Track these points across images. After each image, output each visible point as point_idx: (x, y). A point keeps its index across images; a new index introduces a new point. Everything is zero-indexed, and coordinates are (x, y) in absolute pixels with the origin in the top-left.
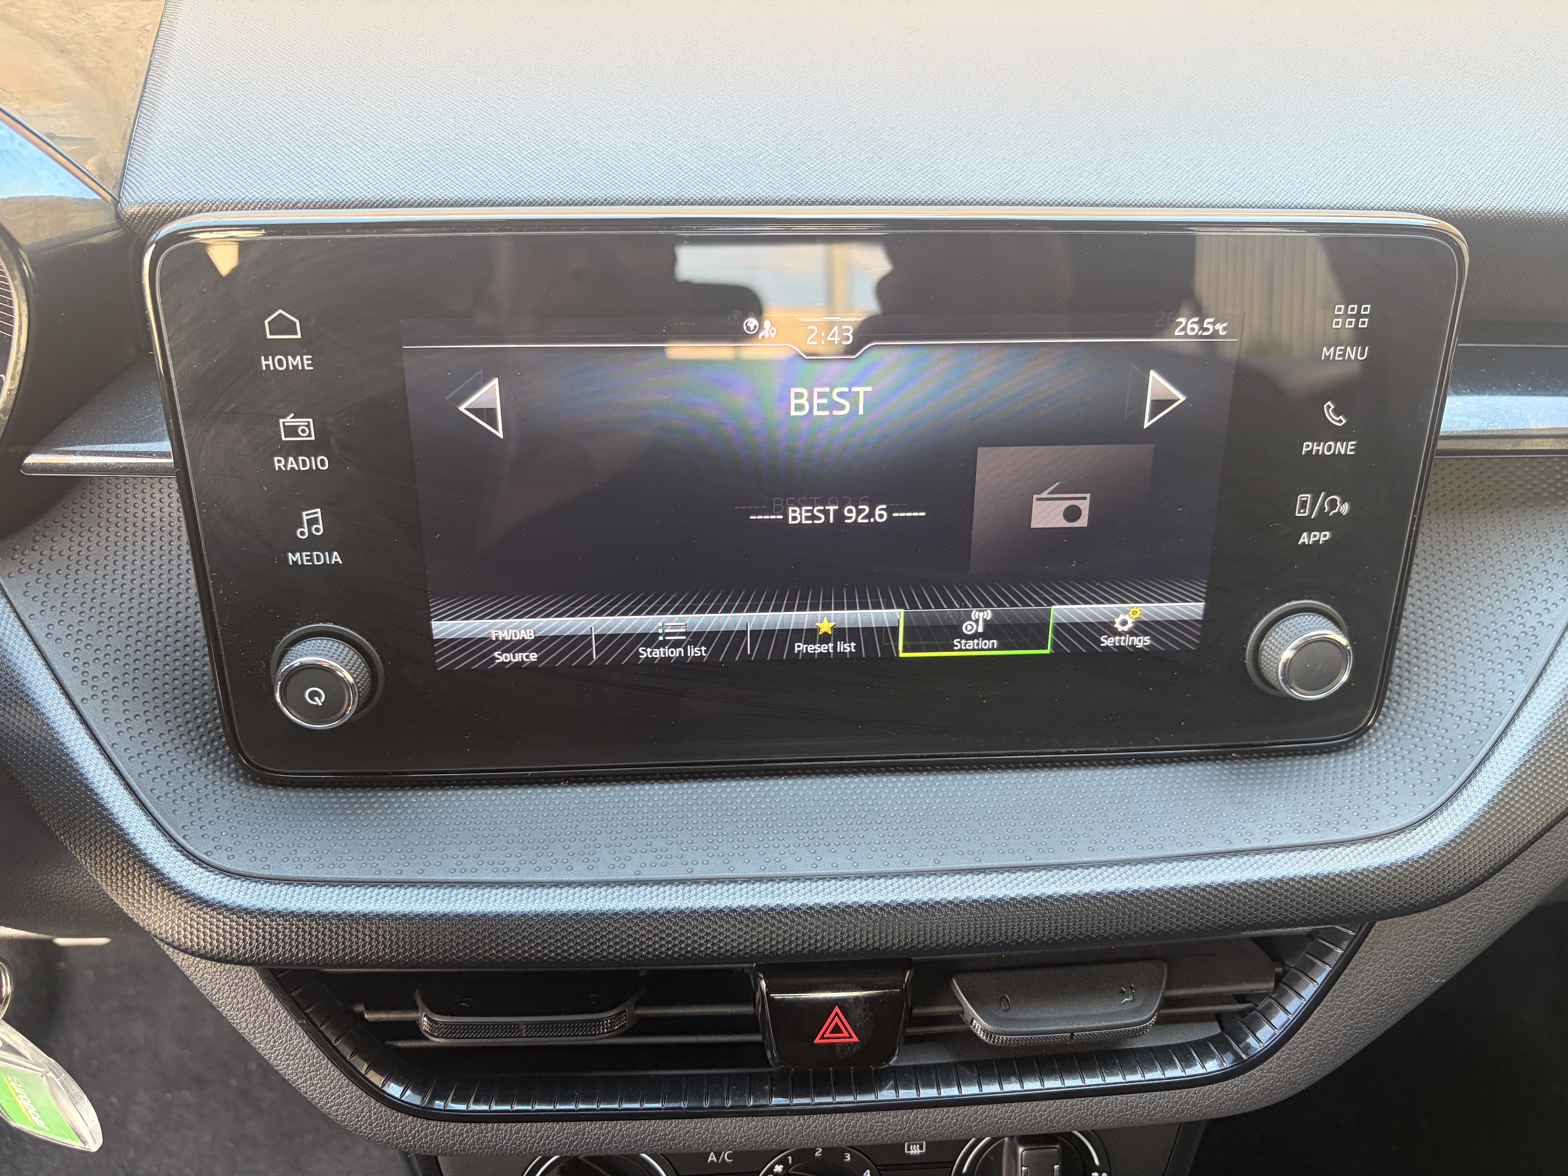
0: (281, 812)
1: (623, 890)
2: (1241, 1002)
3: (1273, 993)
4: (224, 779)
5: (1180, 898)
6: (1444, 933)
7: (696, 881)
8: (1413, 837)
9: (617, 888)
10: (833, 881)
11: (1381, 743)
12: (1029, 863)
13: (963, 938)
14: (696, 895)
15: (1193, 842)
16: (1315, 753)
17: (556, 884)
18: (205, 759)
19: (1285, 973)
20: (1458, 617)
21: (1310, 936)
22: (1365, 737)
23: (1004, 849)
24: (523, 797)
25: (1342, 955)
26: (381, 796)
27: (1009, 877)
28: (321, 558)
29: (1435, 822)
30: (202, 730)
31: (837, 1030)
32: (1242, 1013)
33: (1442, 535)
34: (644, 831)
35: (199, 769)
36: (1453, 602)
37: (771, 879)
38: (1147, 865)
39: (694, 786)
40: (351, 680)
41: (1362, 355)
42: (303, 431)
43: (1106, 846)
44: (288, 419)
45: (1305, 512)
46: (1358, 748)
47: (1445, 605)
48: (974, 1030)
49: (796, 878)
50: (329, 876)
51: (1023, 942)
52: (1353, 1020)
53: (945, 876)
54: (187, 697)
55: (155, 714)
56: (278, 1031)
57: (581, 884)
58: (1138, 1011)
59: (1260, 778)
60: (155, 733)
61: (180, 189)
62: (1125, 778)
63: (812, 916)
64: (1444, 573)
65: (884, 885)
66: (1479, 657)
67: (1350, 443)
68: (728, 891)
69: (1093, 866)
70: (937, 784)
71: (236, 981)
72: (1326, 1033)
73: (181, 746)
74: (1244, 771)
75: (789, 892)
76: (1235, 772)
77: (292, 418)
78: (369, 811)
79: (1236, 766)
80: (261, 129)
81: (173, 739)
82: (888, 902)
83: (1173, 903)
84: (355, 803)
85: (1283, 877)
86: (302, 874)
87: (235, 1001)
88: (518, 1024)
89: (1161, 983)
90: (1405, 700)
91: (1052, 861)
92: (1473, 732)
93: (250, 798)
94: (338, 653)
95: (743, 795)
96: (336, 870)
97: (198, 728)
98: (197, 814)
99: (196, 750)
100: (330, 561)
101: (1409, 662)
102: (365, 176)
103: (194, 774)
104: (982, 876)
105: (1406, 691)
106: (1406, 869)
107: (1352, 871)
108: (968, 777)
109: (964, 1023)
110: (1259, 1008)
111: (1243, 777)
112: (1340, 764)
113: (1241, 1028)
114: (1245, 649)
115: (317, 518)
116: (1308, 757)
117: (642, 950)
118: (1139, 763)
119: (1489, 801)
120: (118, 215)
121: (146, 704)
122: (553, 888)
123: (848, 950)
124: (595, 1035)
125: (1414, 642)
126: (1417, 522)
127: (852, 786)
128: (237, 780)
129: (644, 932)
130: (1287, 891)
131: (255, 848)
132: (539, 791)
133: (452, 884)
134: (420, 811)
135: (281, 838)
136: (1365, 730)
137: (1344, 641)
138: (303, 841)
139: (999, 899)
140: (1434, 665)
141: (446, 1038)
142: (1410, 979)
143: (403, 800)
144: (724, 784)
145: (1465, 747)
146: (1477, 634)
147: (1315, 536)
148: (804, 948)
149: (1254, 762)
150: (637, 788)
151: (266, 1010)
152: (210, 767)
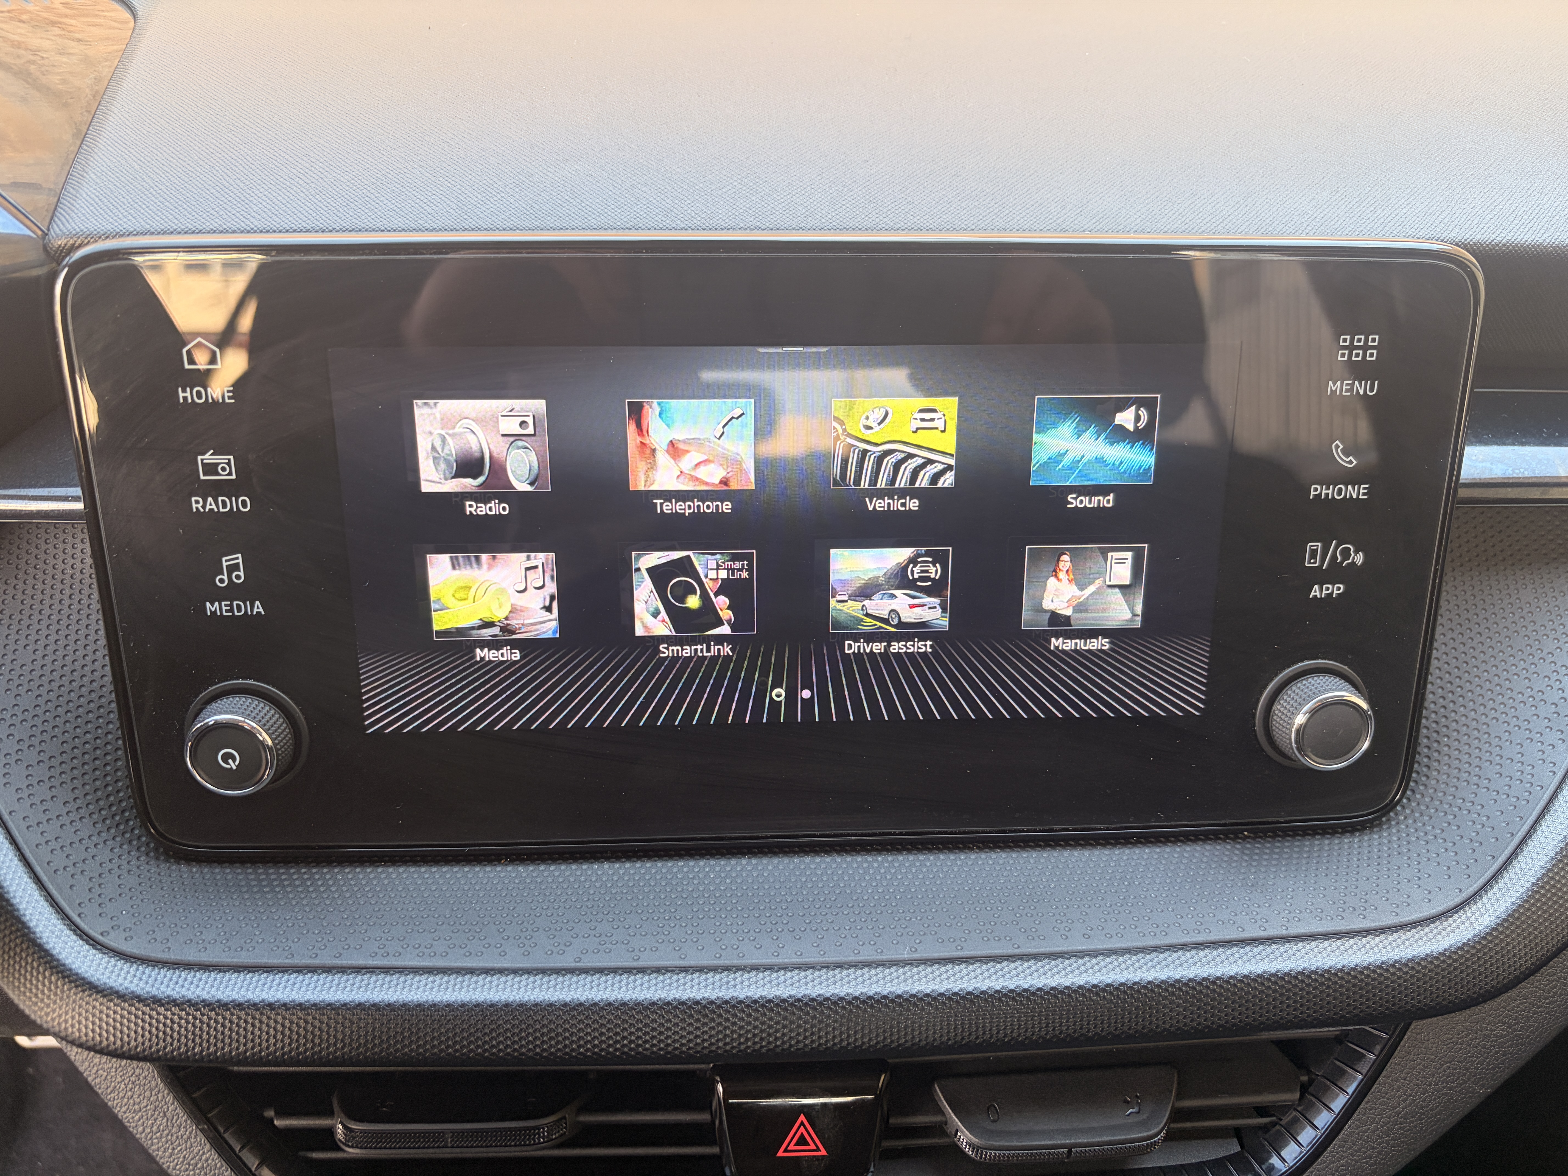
0: (191, 889)
1: (560, 979)
2: (1262, 1116)
3: (1299, 1105)
4: (132, 853)
5: (1187, 992)
6: (1488, 1036)
7: (642, 970)
8: (1450, 926)
9: (555, 976)
10: (796, 971)
11: (1410, 821)
12: (1017, 951)
13: (941, 1036)
14: (641, 985)
15: (1202, 928)
16: (1337, 832)
17: (488, 971)
18: (113, 831)
19: (1311, 1082)
20: (1490, 682)
21: (1339, 1040)
22: (1392, 814)
23: (989, 936)
24: (459, 875)
25: (1376, 1060)
26: (305, 873)
27: (994, 967)
28: (241, 608)
29: (1474, 908)
30: (112, 798)
31: (802, 1141)
32: (1265, 1128)
33: (1469, 593)
34: (589, 914)
35: (105, 842)
36: (1483, 667)
37: (727, 969)
38: (1149, 954)
39: (648, 865)
40: (270, 743)
41: (1372, 390)
42: (223, 469)
43: (1104, 932)
44: (207, 456)
45: (1315, 563)
46: (1385, 827)
47: (1475, 669)
48: (959, 1143)
49: (755, 968)
50: (235, 961)
51: (1009, 1042)
52: (1388, 1135)
53: (923, 966)
54: (97, 762)
55: (61, 781)
56: (177, 1137)
57: (515, 972)
58: (1143, 1124)
59: (1275, 859)
60: (59, 802)
61: (111, 220)
62: (1125, 858)
63: (771, 1010)
64: (1472, 635)
65: (853, 976)
66: (1515, 726)
67: (1362, 486)
68: (677, 981)
69: (1089, 955)
70: (918, 864)
71: (133, 1079)
72: (1359, 1150)
73: (87, 816)
74: (1257, 851)
75: (746, 983)
76: (1247, 852)
77: (212, 455)
78: (289, 889)
79: (1248, 846)
80: (201, 163)
81: (79, 808)
82: (857, 994)
83: (1179, 998)
84: (275, 880)
85: (1304, 969)
86: (204, 958)
87: (131, 1101)
88: (443, 1132)
89: (1171, 1092)
90: (1435, 773)
91: (1042, 950)
92: (1512, 808)
93: (159, 874)
94: (256, 711)
95: (701, 876)
96: (244, 953)
97: (108, 796)
98: (97, 890)
99: (104, 820)
100: (252, 610)
101: (1437, 732)
102: (306, 207)
103: (99, 847)
104: (963, 966)
105: (1436, 764)
106: (1444, 961)
107: (1383, 963)
108: (952, 857)
109: (948, 1136)
110: (1283, 1123)
111: (1256, 857)
112: (1365, 844)
113: (1264, 1146)
114: (1255, 714)
115: (238, 563)
116: (1329, 836)
117: (580, 1046)
118: (1141, 843)
119: (1533, 884)
120: (45, 248)
121: (52, 770)
122: (483, 976)
123: (812, 1049)
124: (529, 1145)
125: (1442, 710)
126: (1440, 574)
127: (823, 866)
128: (147, 854)
129: (582, 1026)
130: (1309, 985)
131: (156, 929)
132: (477, 869)
133: (371, 970)
134: (344, 889)
135: (186, 917)
136: (1392, 806)
137: (1364, 705)
138: (210, 921)
139: (983, 992)
140: (1465, 734)
141: (361, 1148)
142: (1451, 1089)
143: (328, 877)
144: (681, 864)
145: (1504, 824)
146: (1511, 701)
147: (1328, 589)
148: (762, 1047)
149: (1269, 842)
150: (585, 867)
151: (165, 1113)
152: (118, 839)
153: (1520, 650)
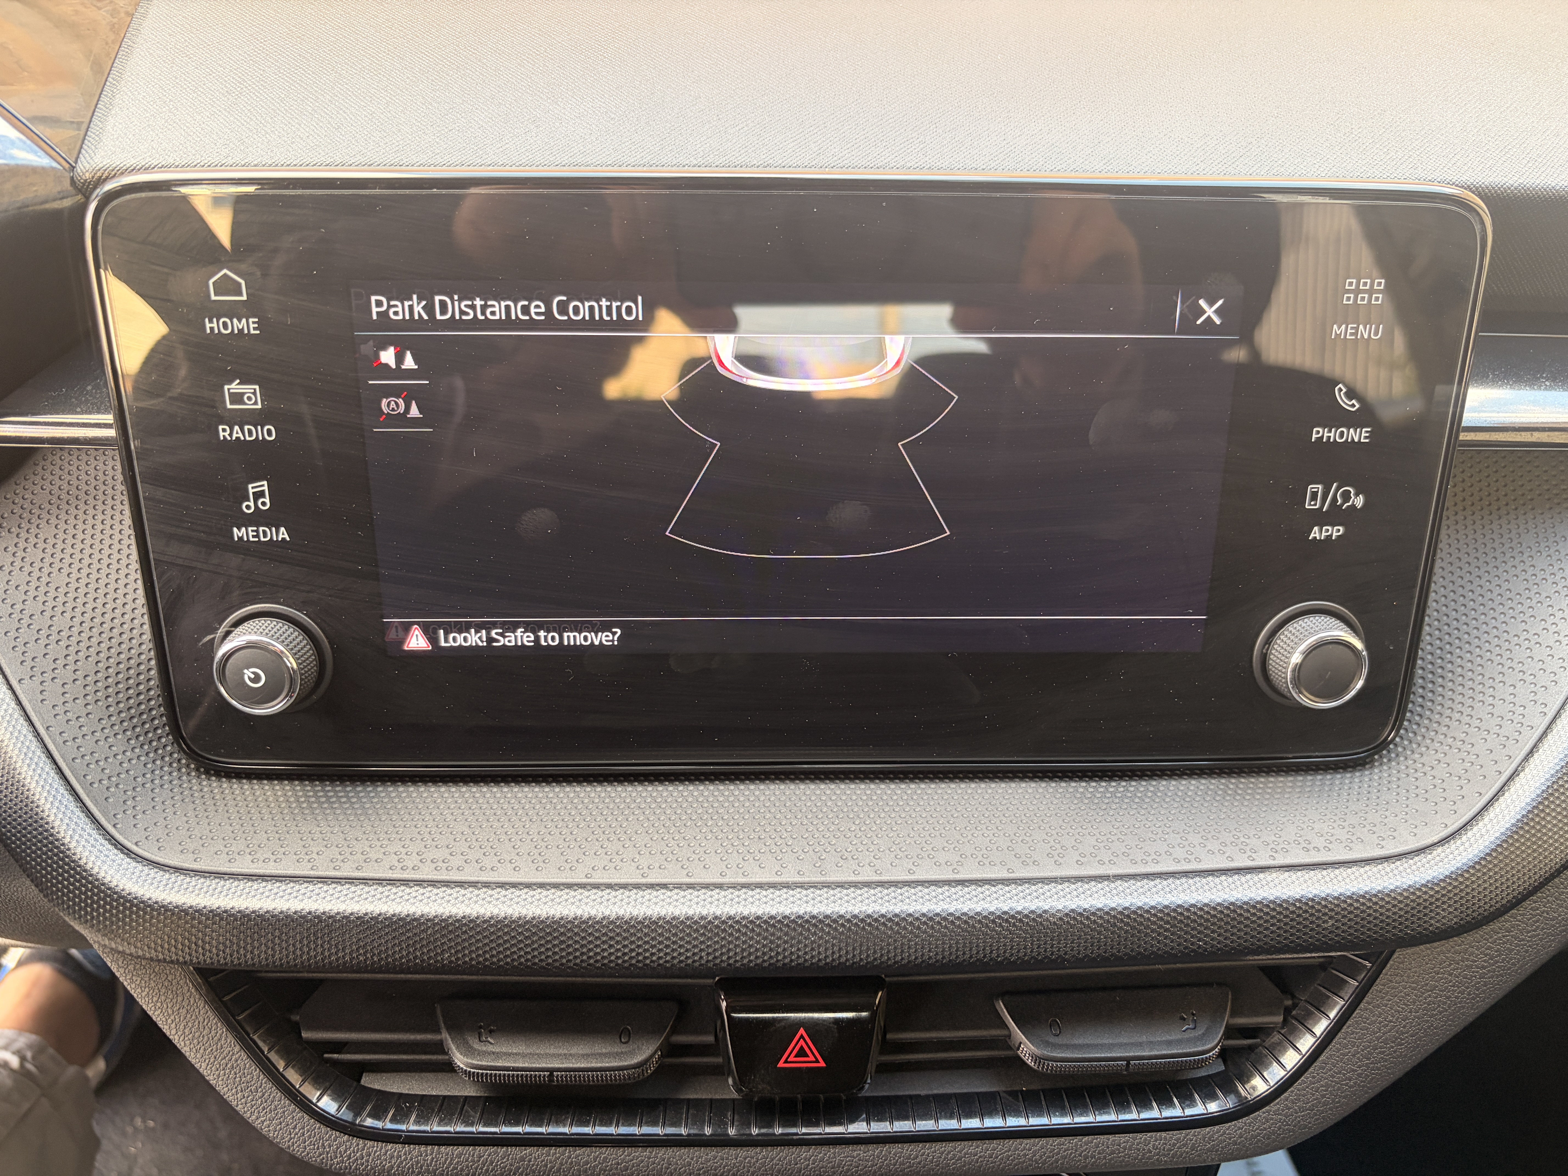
0: (221, 804)
1: (572, 893)
2: (1246, 1037)
4: (165, 769)
5: (1175, 917)
7: (650, 887)
8: (1435, 858)
9: (567, 891)
10: (798, 890)
11: (1402, 759)
12: (1012, 876)
13: (937, 954)
14: (650, 901)
18: (146, 747)
19: (1295, 1006)
23: (985, 861)
24: (476, 795)
25: (1358, 987)
27: (988, 890)
28: (267, 534)
29: (1458, 843)
31: (802, 1053)
32: (1247, 1050)
35: (138, 757)
37: (731, 886)
38: (1140, 881)
40: (293, 663)
41: (1376, 334)
42: (249, 398)
43: (1097, 859)
44: (233, 386)
45: (1315, 505)
47: (1473, 612)
49: (759, 886)
50: (263, 871)
53: (919, 888)
55: (96, 698)
56: (209, 1039)
60: (94, 718)
63: (774, 926)
65: (852, 895)
66: (1509, 668)
67: (1364, 430)
68: (684, 897)
69: (1081, 881)
70: (919, 792)
72: (1340, 1073)
75: (750, 900)
77: (238, 384)
81: (113, 725)
82: (856, 913)
86: (234, 867)
87: (165, 1005)
90: (1428, 713)
91: (1036, 875)
92: (1501, 747)
93: (191, 788)
94: (280, 633)
95: (710, 800)
96: (271, 864)
98: (130, 803)
100: (277, 537)
103: (133, 762)
104: (959, 888)
106: (1425, 893)
110: (1266, 1045)
111: (1250, 791)
113: (1247, 1067)
114: (1253, 651)
115: (263, 491)
120: (73, 181)
121: (87, 688)
122: (498, 890)
125: (1438, 651)
133: (392, 882)
136: (1385, 744)
137: (1359, 645)
139: (977, 914)
140: (1460, 675)
142: (1432, 1016)
145: (1492, 763)
146: (1507, 643)
147: (1327, 531)
148: (764, 961)
149: (1263, 777)
151: (197, 1016)
152: (151, 755)
153: (1518, 594)
